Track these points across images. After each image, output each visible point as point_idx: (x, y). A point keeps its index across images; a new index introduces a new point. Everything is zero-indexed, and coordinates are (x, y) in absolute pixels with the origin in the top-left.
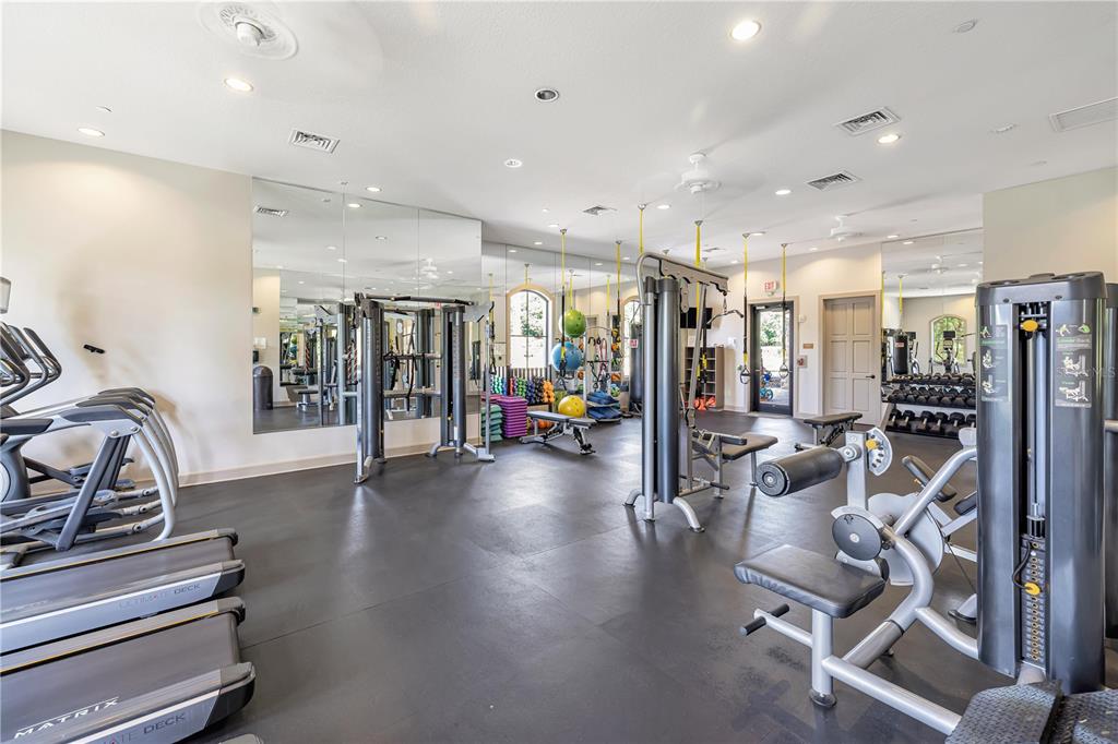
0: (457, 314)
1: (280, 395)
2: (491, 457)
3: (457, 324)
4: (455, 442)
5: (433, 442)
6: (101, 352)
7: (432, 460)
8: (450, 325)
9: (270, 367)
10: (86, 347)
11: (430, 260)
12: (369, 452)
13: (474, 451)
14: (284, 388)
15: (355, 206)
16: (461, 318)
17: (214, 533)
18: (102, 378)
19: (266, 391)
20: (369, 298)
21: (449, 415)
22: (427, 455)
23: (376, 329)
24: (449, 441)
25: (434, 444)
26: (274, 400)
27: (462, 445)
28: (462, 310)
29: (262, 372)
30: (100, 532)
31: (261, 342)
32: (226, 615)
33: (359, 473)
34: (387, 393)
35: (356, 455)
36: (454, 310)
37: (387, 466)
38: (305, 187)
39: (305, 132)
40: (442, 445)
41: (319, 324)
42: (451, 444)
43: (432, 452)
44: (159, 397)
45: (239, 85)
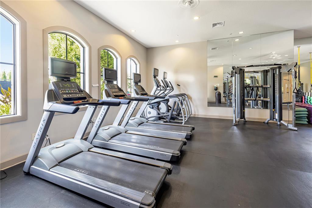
0: (277, 69)
1: (223, 100)
2: (296, 129)
3: (277, 73)
4: (276, 120)
5: (267, 118)
6: (180, 86)
7: (266, 125)
8: (274, 74)
9: (221, 92)
10: (178, 85)
11: (274, 53)
12: (239, 117)
13: (287, 125)
14: (224, 98)
15: (237, 40)
16: (279, 71)
17: (190, 126)
18: (180, 91)
19: (219, 98)
20: (238, 67)
21: (273, 109)
22: (264, 122)
23: (241, 77)
24: (273, 119)
25: (267, 119)
26: (221, 101)
27: (280, 121)
28: (280, 68)
29: (218, 93)
30: (175, 121)
31: (218, 85)
32: (182, 142)
33: (234, 122)
34: (246, 99)
35: (233, 117)
36: (276, 68)
37: (247, 123)
38: (220, 39)
39: (215, 23)
40: (271, 119)
41: (227, 78)
42: (275, 120)
43: (266, 122)
44: (189, 96)
45: (196, 18)
